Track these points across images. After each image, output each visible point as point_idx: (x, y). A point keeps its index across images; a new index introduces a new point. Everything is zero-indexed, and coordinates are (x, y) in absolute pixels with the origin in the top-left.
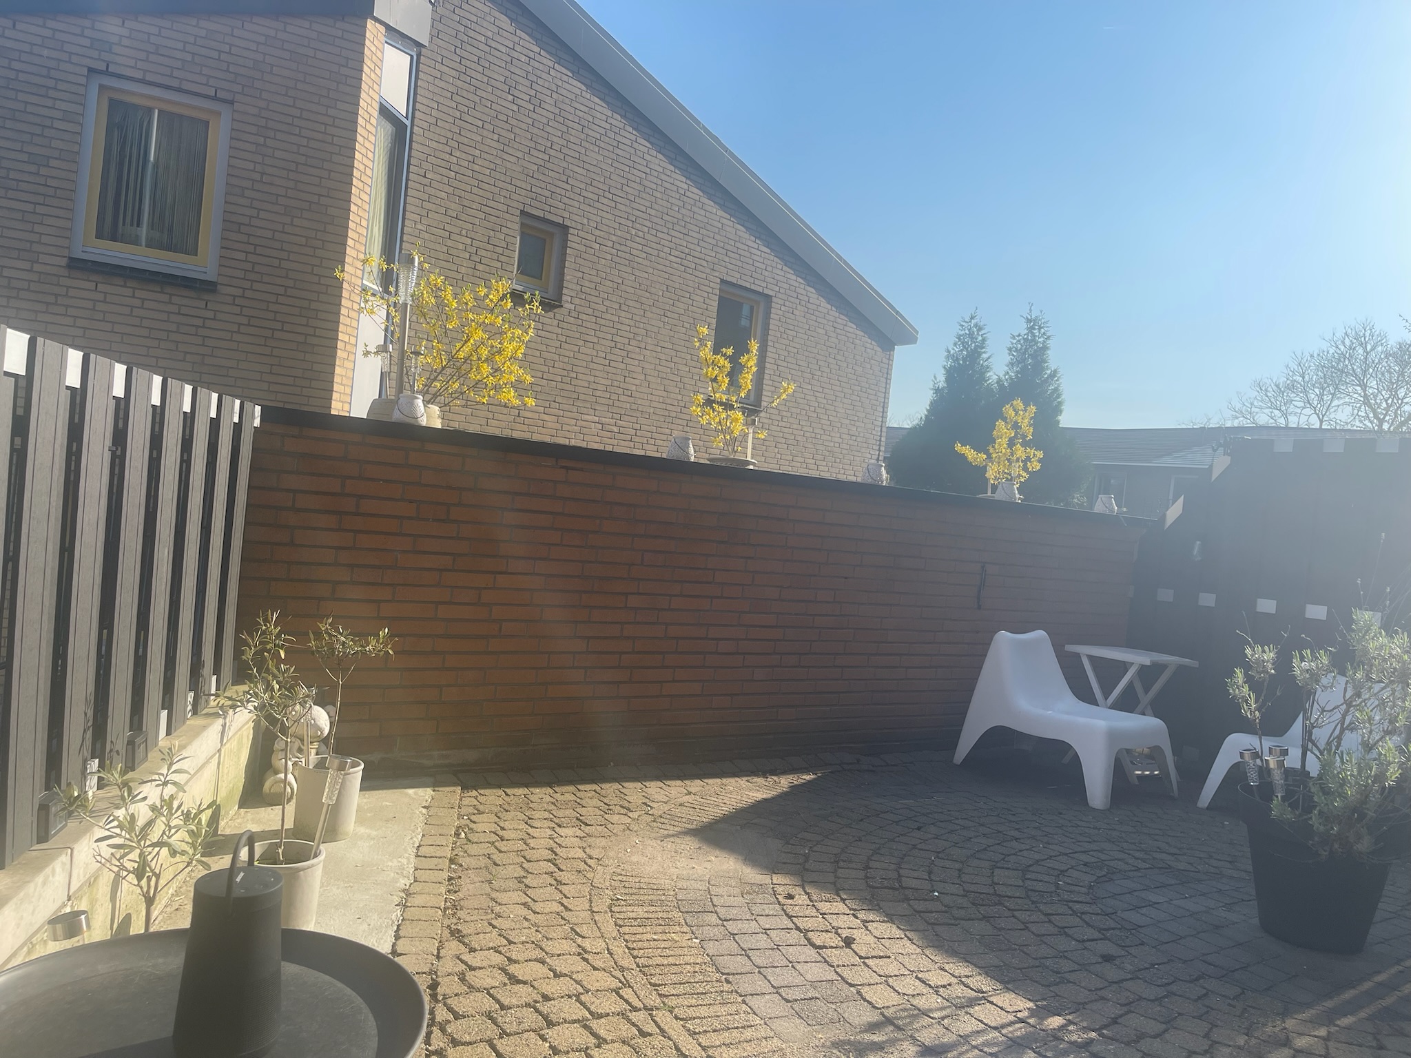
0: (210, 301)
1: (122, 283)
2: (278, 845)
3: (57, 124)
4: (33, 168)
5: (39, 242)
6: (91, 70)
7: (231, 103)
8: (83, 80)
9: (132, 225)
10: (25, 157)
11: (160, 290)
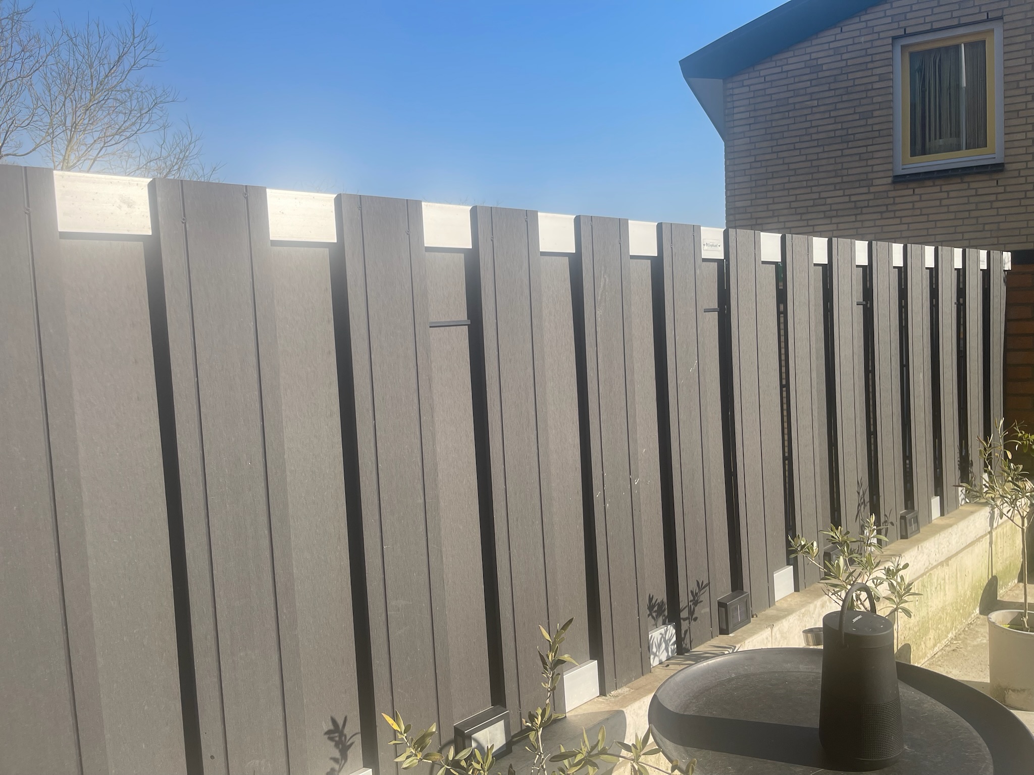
0: (999, 179)
1: (932, 184)
2: (1022, 615)
3: (876, 86)
4: (863, 122)
5: (872, 172)
6: (894, 38)
7: (1001, 18)
8: (890, 48)
9: (935, 139)
10: (857, 116)
11: (960, 181)
